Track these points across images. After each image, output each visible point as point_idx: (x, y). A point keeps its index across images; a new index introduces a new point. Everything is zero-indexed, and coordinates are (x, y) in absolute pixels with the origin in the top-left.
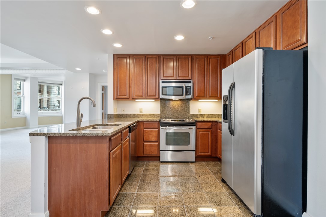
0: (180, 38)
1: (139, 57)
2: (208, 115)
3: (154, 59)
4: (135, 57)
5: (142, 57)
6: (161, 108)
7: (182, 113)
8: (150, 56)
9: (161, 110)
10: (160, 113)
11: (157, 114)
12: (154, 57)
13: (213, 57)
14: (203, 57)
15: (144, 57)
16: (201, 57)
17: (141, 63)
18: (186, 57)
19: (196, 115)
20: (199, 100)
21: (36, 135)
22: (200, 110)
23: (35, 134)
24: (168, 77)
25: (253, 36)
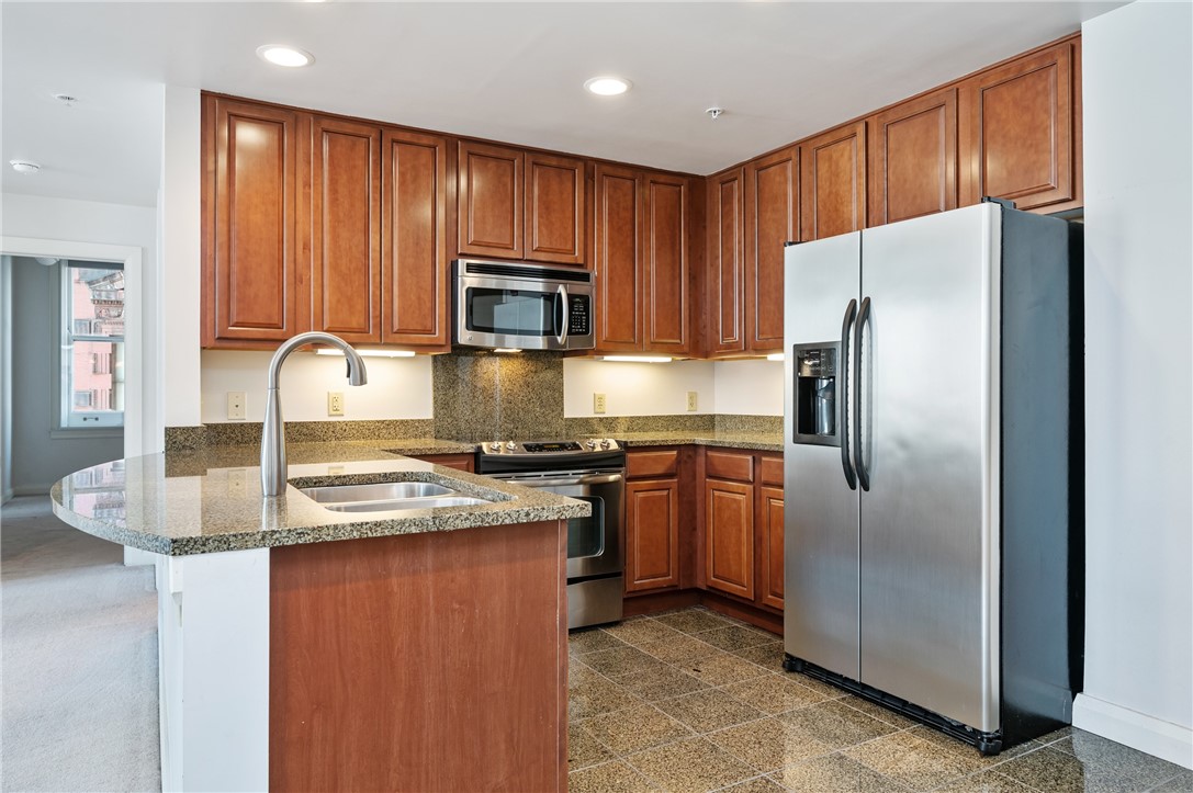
0: (608, 87)
1: (349, 128)
2: (632, 419)
3: (425, 155)
4: (326, 124)
5: (365, 130)
6: (436, 389)
7: (528, 412)
8: (407, 137)
9: (435, 402)
10: (430, 416)
11: (419, 421)
12: (425, 140)
13: (662, 179)
14: (627, 173)
15: (373, 135)
16: (619, 172)
17: (360, 163)
18: (565, 163)
19: (586, 421)
20: (606, 358)
22: (599, 400)
24: (488, 245)
25: (854, 135)
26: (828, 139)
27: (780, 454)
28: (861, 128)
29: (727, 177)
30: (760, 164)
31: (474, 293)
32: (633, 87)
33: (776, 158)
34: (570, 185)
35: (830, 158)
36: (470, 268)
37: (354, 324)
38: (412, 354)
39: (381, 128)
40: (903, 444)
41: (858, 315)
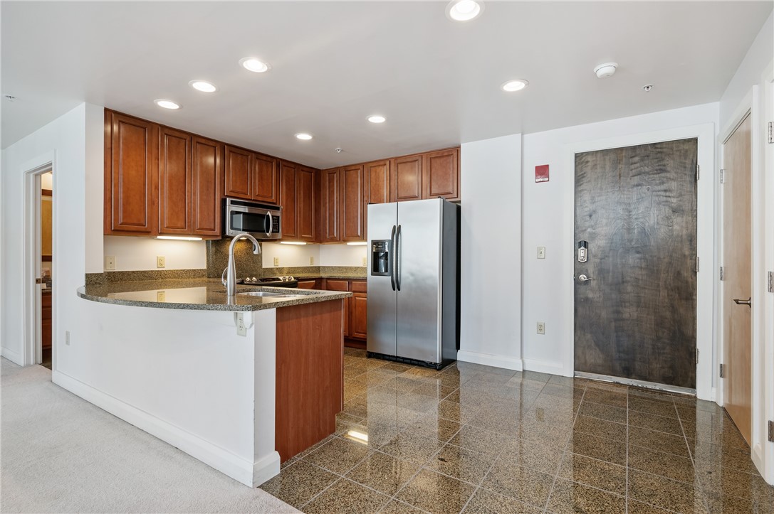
0: (304, 137)
1: (178, 134)
2: (289, 268)
3: (212, 149)
4: (166, 131)
5: (184, 136)
6: (208, 255)
8: (203, 141)
9: (207, 261)
10: (206, 268)
11: (200, 270)
12: (211, 144)
13: (305, 169)
14: (293, 166)
15: (188, 139)
16: (289, 165)
17: (182, 151)
18: (269, 159)
19: (272, 269)
20: (282, 242)
21: (264, 308)
22: (276, 260)
23: (262, 307)
24: (238, 193)
25: (385, 165)
26: (375, 164)
27: (365, 280)
28: (388, 163)
29: (332, 172)
30: (347, 169)
31: (233, 213)
32: (314, 138)
33: (353, 168)
34: (270, 170)
35: (376, 172)
36: (233, 202)
37: (179, 225)
38: (201, 239)
39: (192, 136)
40: (412, 274)
41: (397, 231)
